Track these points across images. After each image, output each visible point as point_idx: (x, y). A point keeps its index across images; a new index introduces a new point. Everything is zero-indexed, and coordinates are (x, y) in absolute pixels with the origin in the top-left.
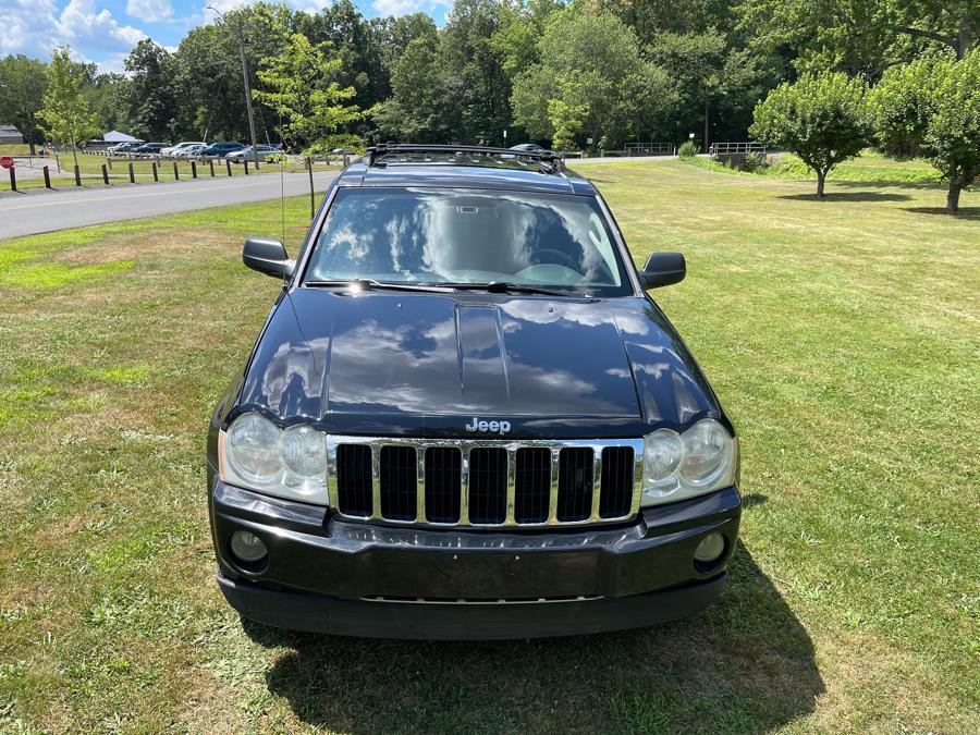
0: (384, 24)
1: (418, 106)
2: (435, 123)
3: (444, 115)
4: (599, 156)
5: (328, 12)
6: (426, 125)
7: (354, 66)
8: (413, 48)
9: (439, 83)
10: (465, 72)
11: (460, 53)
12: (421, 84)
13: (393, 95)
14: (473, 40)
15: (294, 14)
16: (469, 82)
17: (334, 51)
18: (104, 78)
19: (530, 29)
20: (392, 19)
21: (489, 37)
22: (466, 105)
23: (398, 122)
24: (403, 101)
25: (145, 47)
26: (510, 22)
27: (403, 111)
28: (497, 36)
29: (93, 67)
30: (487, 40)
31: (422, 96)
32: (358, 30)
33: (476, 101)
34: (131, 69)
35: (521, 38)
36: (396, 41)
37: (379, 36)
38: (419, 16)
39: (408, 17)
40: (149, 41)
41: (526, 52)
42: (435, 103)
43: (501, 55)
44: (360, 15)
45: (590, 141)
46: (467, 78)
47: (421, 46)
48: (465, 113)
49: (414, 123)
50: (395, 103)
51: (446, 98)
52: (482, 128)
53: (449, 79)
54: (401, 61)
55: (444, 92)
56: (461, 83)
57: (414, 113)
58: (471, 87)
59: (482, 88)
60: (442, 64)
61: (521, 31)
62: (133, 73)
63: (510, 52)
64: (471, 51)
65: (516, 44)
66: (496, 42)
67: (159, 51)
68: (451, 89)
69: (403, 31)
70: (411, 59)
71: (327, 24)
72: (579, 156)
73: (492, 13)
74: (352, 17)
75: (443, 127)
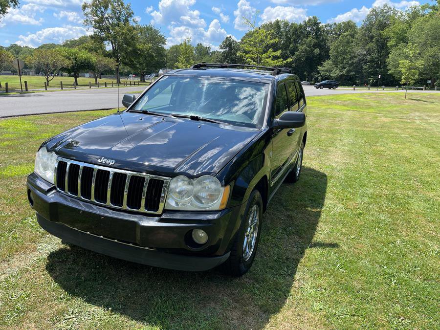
0: (331, 26)
1: (342, 63)
2: (349, 71)
3: (354, 68)
4: (434, 90)
5: (305, 23)
6: (344, 72)
7: (314, 46)
8: (343, 37)
9: (353, 52)
10: (367, 47)
11: (367, 38)
12: (344, 53)
13: (329, 59)
14: (374, 32)
15: (290, 24)
16: (369, 52)
17: (305, 39)
18: (214, 53)
19: (404, 27)
20: (335, 24)
21: (383, 30)
22: (365, 63)
23: (330, 71)
24: (334, 62)
25: (228, 40)
26: (394, 23)
27: (333, 66)
28: (386, 30)
29: (210, 48)
30: (381, 32)
31: (344, 59)
32: (318, 29)
33: (372, 61)
34: (222, 48)
35: (399, 30)
36: (336, 34)
37: (327, 32)
38: (349, 22)
39: (343, 23)
40: (230, 37)
41: (401, 37)
42: (350, 62)
43: (388, 39)
44: (320, 23)
45: (429, 82)
46: (368, 50)
47: (347, 36)
48: (365, 67)
49: (338, 71)
50: (330, 62)
51: (356, 60)
52: (372, 74)
53: (359, 51)
54: (336, 43)
55: (355, 57)
56: (365, 53)
57: (339, 66)
58: (370, 55)
59: (375, 55)
60: (357, 44)
61: (400, 27)
62: (222, 50)
63: (393, 37)
64: (372, 37)
65: (397, 34)
66: (385, 33)
67: (233, 41)
68: (359, 55)
69: (340, 29)
70: (341, 42)
71: (305, 27)
72: (422, 89)
73: (386, 19)
74: (316, 24)
75: (352, 73)
